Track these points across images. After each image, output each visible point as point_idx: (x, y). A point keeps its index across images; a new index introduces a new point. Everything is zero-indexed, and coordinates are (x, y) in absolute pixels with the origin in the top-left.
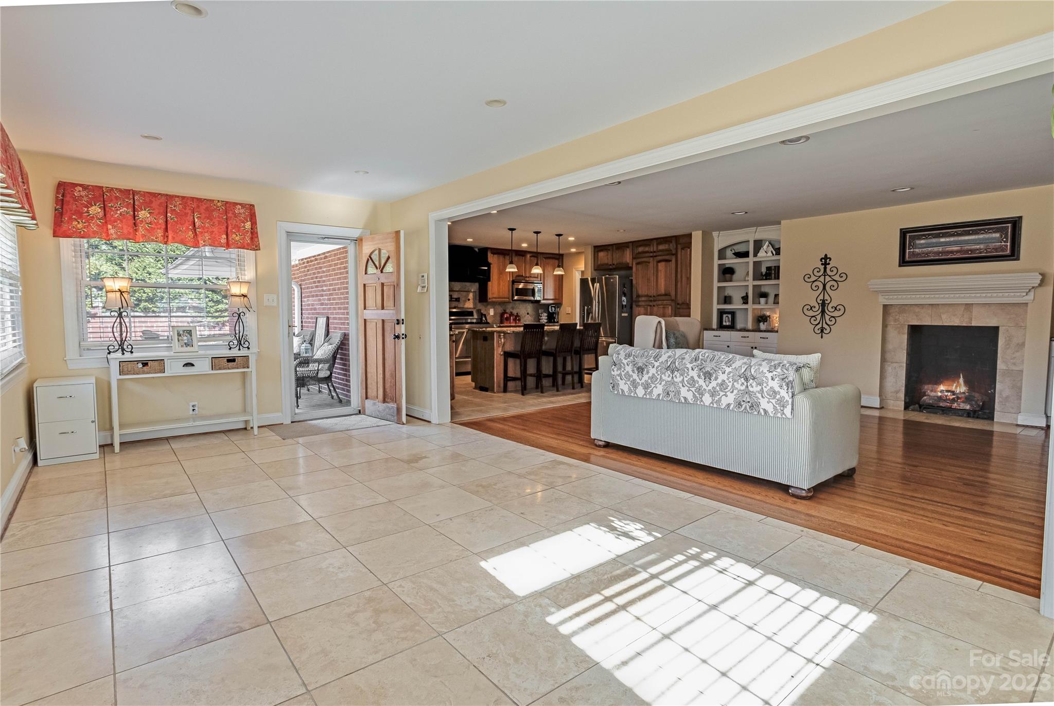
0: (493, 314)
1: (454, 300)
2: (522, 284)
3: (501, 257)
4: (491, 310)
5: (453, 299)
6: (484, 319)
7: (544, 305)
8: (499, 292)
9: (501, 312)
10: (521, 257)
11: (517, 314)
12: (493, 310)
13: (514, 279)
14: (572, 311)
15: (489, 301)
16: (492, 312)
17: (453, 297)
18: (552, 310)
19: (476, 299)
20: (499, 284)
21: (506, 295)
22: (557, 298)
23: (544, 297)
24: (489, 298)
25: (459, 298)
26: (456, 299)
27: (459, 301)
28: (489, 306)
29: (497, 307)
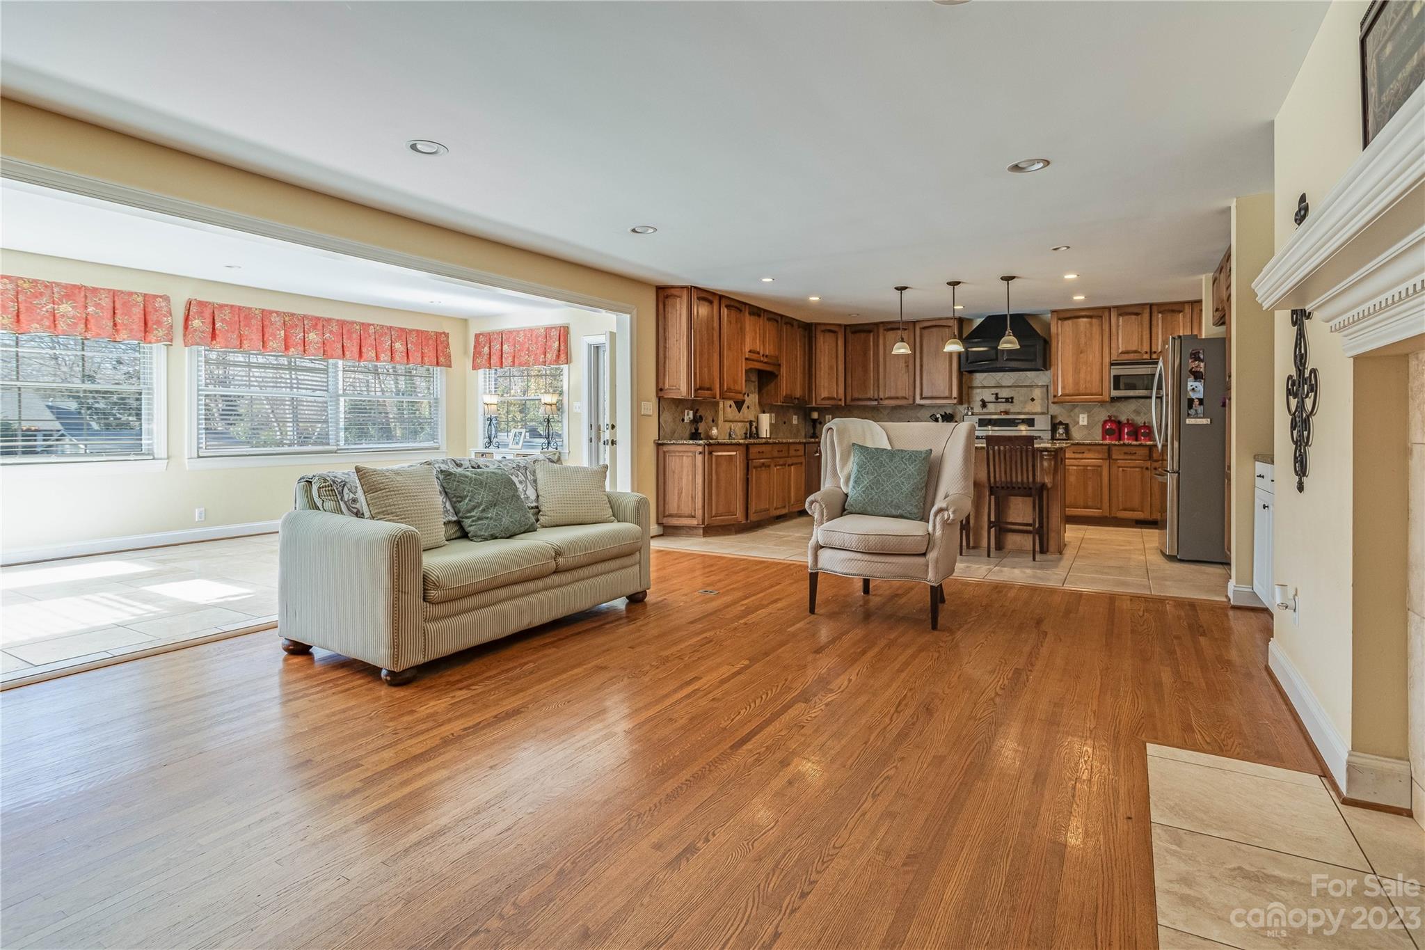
0: (1085, 423)
1: (1003, 400)
3: (1082, 323)
4: (1081, 416)
5: (999, 400)
6: (1061, 431)
9: (1105, 419)
10: (1131, 316)
11: (1145, 423)
12: (1085, 416)
13: (1114, 358)
15: (1058, 400)
16: (1083, 420)
17: (999, 396)
20: (1077, 371)
21: (1096, 390)
25: (1012, 398)
26: (1007, 399)
27: (1012, 402)
28: (1076, 410)
29: (1096, 410)
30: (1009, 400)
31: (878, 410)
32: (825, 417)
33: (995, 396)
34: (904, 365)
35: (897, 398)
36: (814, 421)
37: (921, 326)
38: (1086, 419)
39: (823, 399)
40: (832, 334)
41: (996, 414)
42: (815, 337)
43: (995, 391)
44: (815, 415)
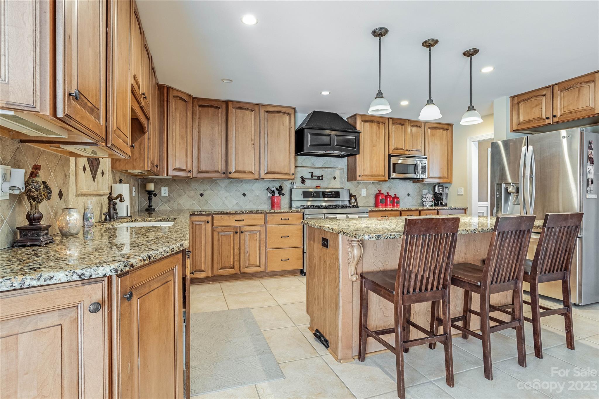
0: (365, 195)
1: (316, 178)
2: (401, 158)
3: (374, 126)
5: (314, 178)
6: (353, 200)
7: (429, 184)
8: (372, 167)
9: (376, 193)
10: (401, 126)
11: (395, 195)
12: (365, 190)
13: (391, 152)
14: (466, 191)
15: (359, 178)
17: (314, 175)
18: (439, 191)
19: (344, 177)
20: (372, 159)
21: (381, 173)
22: (446, 175)
23: (429, 174)
24: (358, 175)
25: (322, 176)
26: (319, 177)
27: (322, 179)
28: (360, 186)
29: (371, 186)
30: (320, 178)
31: (216, 183)
32: (161, 189)
33: (311, 174)
34: (251, 143)
35: (245, 172)
36: (150, 193)
37: (266, 110)
38: (365, 193)
39: (175, 170)
40: (183, 103)
41: (311, 188)
42: (168, 101)
43: (310, 170)
44: (151, 187)
